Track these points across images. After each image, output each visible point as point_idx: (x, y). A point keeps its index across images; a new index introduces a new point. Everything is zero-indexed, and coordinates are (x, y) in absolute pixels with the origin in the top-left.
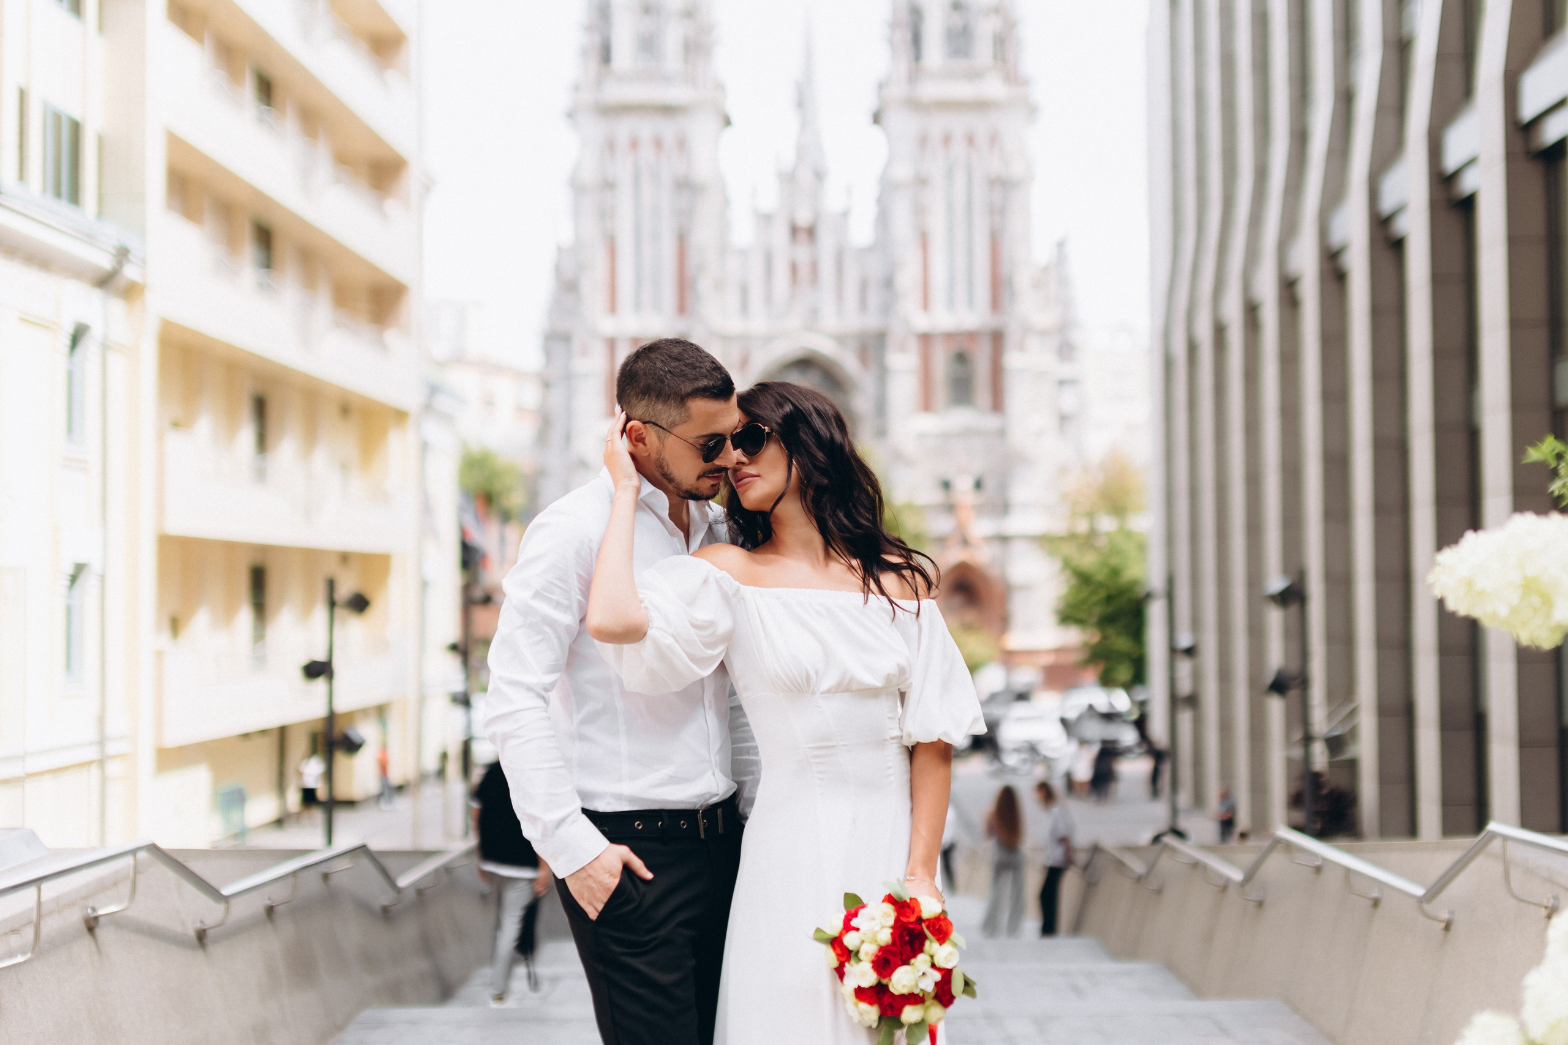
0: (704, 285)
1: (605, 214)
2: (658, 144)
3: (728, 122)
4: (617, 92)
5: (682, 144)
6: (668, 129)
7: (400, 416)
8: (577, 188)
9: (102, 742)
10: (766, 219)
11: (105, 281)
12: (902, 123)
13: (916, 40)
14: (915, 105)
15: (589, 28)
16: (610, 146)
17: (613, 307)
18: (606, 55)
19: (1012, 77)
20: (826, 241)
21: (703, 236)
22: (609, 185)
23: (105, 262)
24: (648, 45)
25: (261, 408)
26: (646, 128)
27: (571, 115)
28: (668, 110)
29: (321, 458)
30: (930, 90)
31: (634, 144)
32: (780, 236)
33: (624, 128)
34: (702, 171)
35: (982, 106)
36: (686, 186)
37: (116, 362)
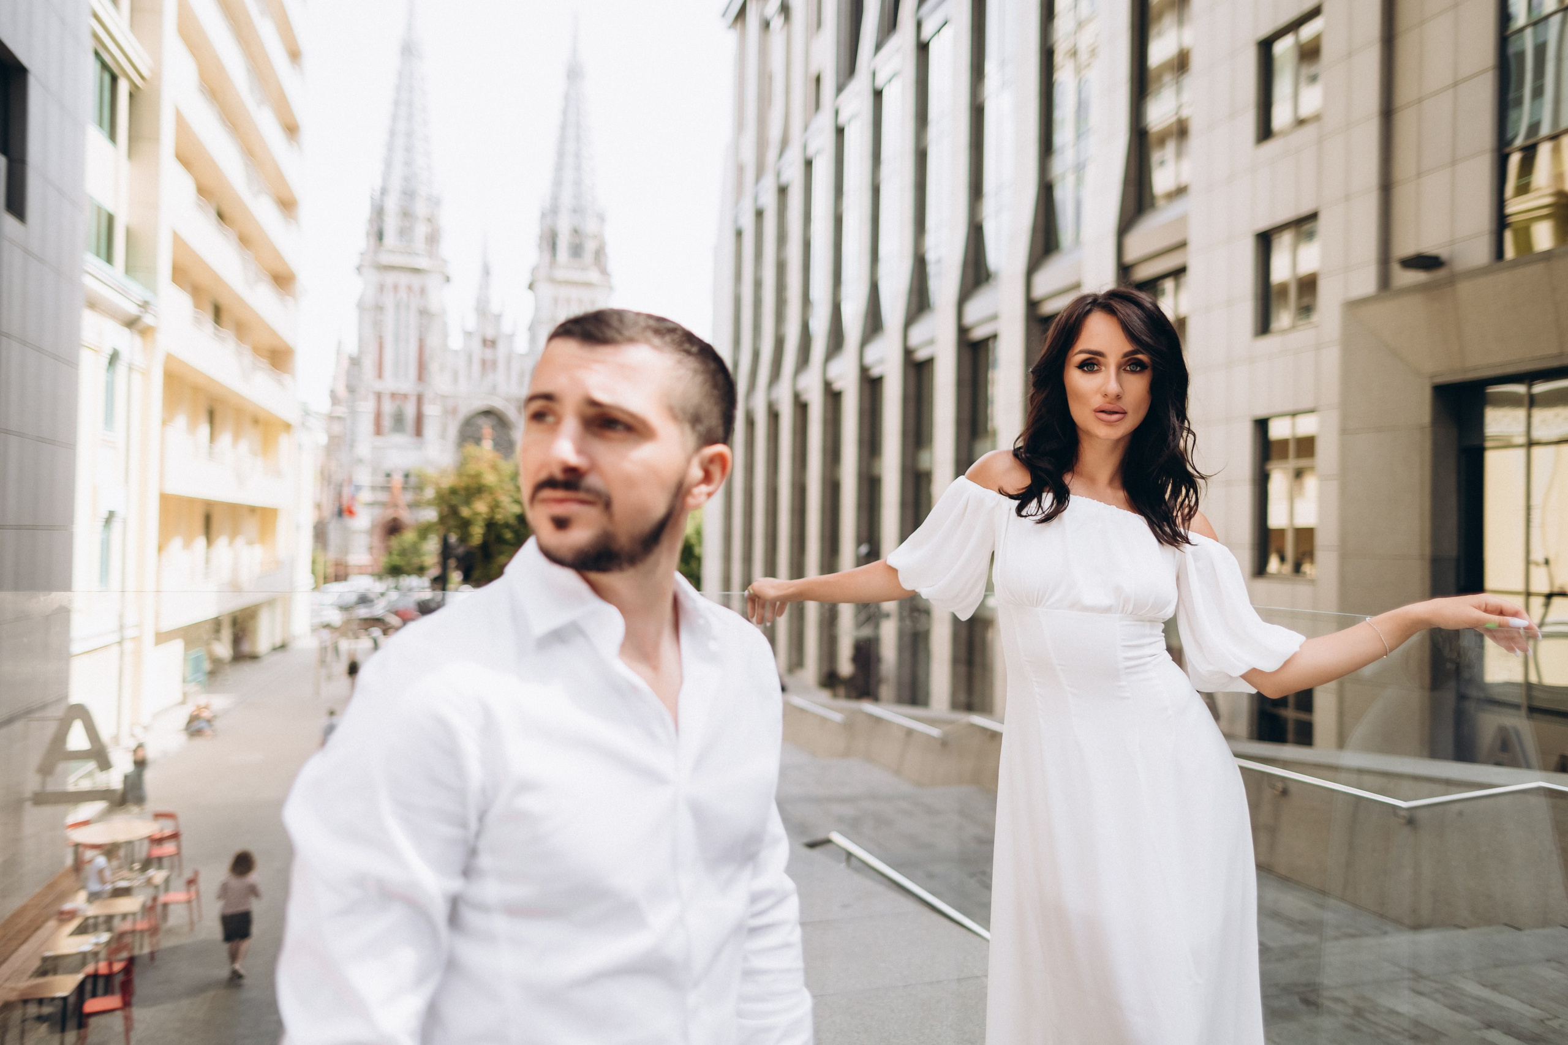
0: (434, 367)
1: (378, 324)
2: (409, 288)
3: (448, 279)
4: (385, 259)
5: (423, 291)
6: (415, 281)
7: (287, 427)
8: (361, 306)
9: (122, 627)
10: (468, 335)
11: (131, 323)
12: (545, 290)
13: (554, 246)
14: (553, 281)
15: (371, 221)
16: (381, 288)
17: (380, 375)
18: (380, 236)
19: (604, 272)
20: (502, 349)
21: (433, 341)
22: (379, 308)
23: (133, 310)
24: (404, 232)
25: (211, 416)
26: (403, 279)
27: (359, 269)
28: (416, 271)
29: (244, 446)
30: (560, 274)
31: (396, 288)
32: (476, 345)
33: (391, 278)
34: (434, 305)
35: (588, 285)
36: (424, 313)
37: (137, 378)
